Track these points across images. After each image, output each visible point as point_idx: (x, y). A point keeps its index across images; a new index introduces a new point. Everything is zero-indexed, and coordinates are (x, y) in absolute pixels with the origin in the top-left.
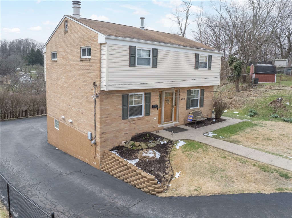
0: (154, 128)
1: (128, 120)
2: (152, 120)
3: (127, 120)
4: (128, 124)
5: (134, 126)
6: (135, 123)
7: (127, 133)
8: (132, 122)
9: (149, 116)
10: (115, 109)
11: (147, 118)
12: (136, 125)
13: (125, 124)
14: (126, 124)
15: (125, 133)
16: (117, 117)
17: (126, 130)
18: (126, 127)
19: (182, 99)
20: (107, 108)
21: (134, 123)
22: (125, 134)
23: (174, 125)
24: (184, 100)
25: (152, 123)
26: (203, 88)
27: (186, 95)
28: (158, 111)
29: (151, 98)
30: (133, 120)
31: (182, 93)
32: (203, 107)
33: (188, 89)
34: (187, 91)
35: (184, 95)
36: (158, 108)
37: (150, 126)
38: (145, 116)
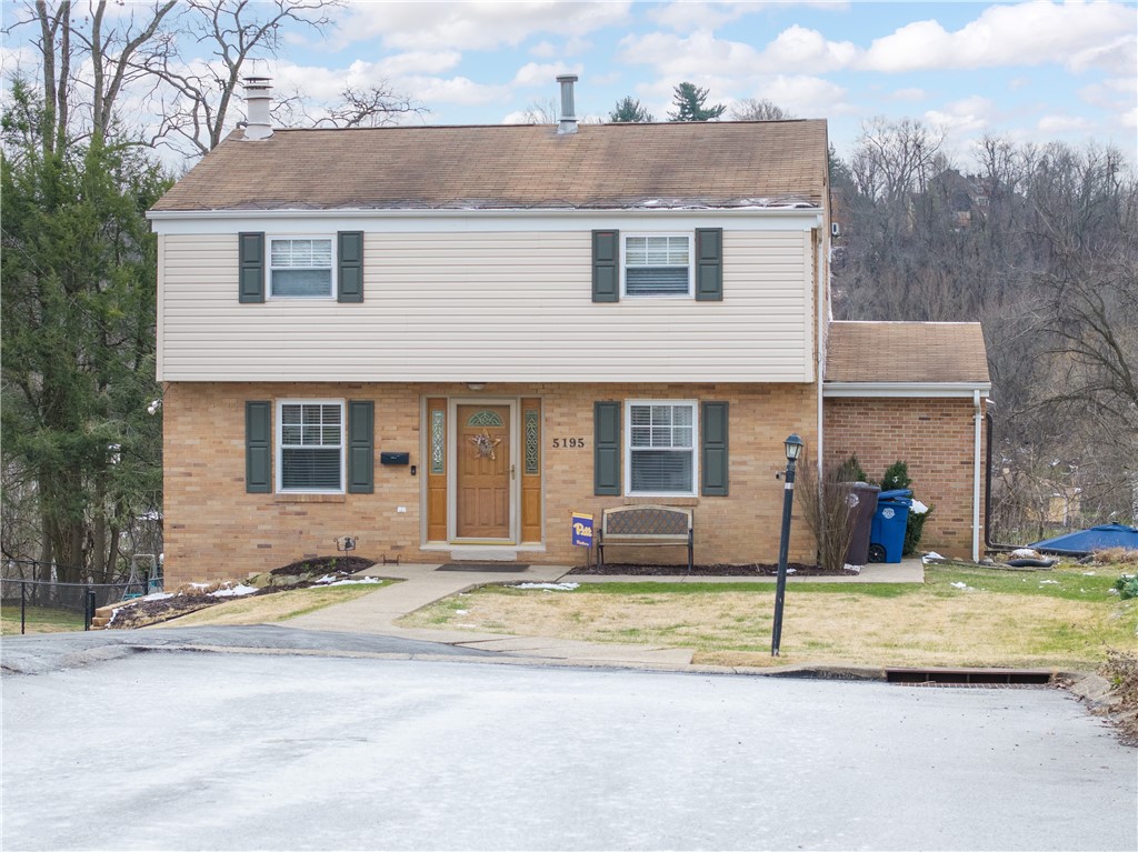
0: (396, 547)
1: (270, 496)
2: (385, 514)
3: (265, 495)
4: (275, 511)
5: (300, 523)
6: (304, 514)
7: (269, 546)
8: (290, 508)
9: (370, 496)
10: (218, 451)
11: (360, 502)
12: (306, 523)
13: (259, 509)
14: (266, 512)
15: (262, 542)
16: (228, 479)
17: (266, 534)
18: (264, 523)
19: (561, 443)
20: (189, 442)
21: (298, 514)
22: (260, 546)
23: (514, 558)
24: (576, 450)
25: (388, 528)
26: (720, 398)
27: (591, 425)
28: (415, 480)
29: (378, 423)
30: (295, 501)
31: (562, 415)
32: (725, 495)
33: (600, 399)
34: (598, 406)
35: (575, 424)
36: (414, 468)
37: (378, 536)
38: (350, 491)
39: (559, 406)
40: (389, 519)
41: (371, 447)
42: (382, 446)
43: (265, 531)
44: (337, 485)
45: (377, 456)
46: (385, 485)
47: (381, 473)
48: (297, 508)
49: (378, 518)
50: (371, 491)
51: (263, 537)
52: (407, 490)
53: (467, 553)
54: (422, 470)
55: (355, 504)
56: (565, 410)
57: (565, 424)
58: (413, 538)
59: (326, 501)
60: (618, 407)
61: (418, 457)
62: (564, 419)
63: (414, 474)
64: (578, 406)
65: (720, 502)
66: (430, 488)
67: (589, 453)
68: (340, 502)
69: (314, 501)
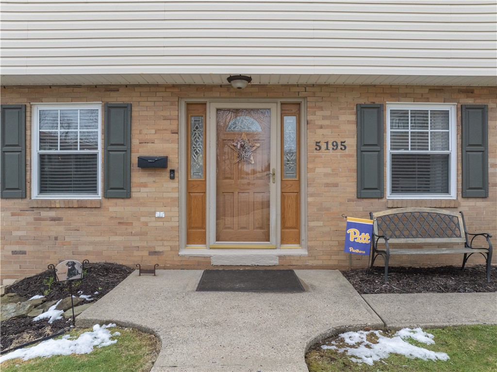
0: (154, 253)
1: (24, 201)
2: (143, 219)
3: (20, 200)
4: (30, 217)
5: (56, 229)
6: (59, 219)
7: (24, 253)
8: (45, 214)
9: (127, 201)
11: (117, 208)
12: (61, 229)
13: (13, 215)
14: (20, 218)
15: (17, 248)
17: (21, 240)
18: (18, 229)
19: (324, 146)
21: (53, 219)
22: (14, 253)
23: (276, 262)
24: (339, 153)
25: (145, 234)
26: (479, 102)
27: (353, 127)
28: (174, 184)
29: (136, 127)
30: (50, 206)
31: (325, 118)
32: (485, 197)
33: (362, 101)
34: (361, 110)
35: (337, 127)
36: (172, 171)
37: (135, 242)
38: (106, 196)
39: (321, 108)
40: (146, 224)
41: (128, 151)
42: (140, 150)
43: (20, 237)
44: (94, 190)
45: (135, 160)
46: (143, 189)
47: (138, 177)
48: (52, 214)
49: (135, 224)
50: (128, 196)
51: (17, 243)
52: (165, 195)
53: (227, 258)
54: (181, 175)
55: (111, 209)
56: (327, 113)
57: (327, 127)
58: (171, 243)
59: (81, 206)
60: (379, 109)
61: (178, 161)
62: (326, 122)
63: (172, 178)
64: (341, 109)
65: (480, 203)
66: (189, 193)
67: (350, 156)
68: (96, 207)
69: (69, 206)
